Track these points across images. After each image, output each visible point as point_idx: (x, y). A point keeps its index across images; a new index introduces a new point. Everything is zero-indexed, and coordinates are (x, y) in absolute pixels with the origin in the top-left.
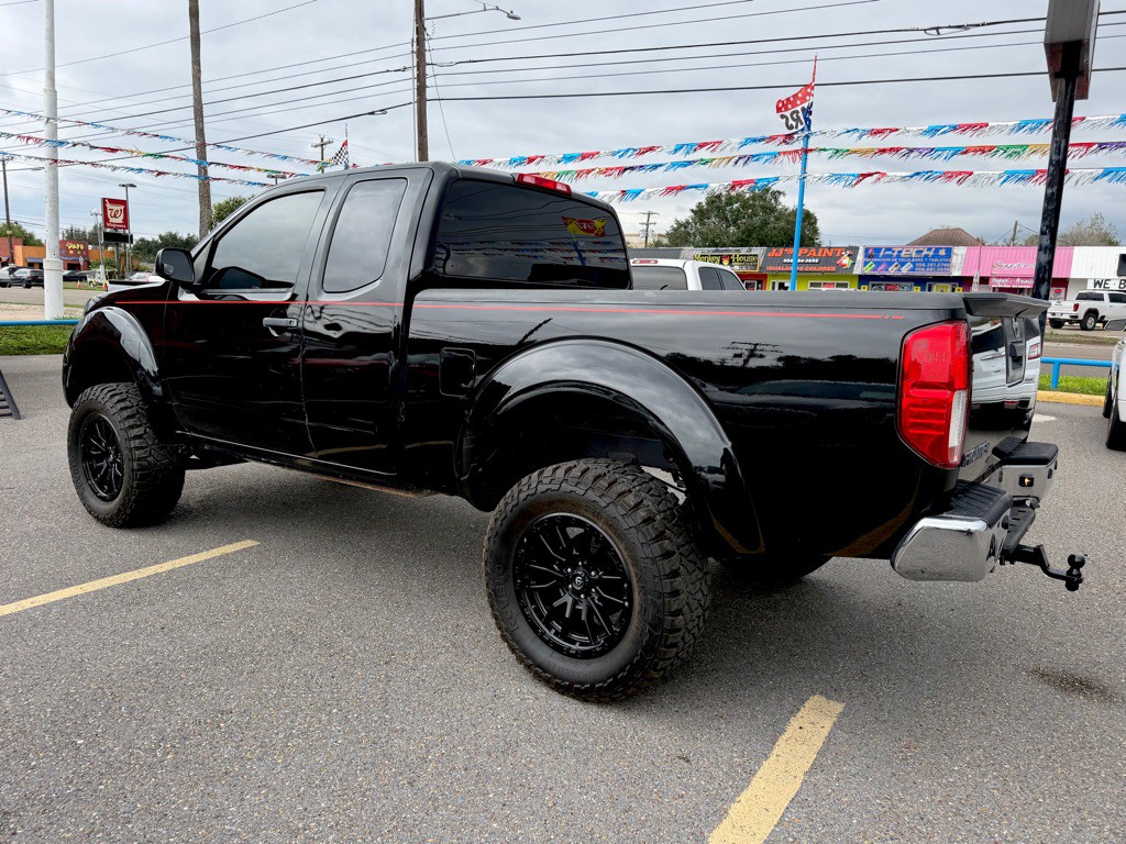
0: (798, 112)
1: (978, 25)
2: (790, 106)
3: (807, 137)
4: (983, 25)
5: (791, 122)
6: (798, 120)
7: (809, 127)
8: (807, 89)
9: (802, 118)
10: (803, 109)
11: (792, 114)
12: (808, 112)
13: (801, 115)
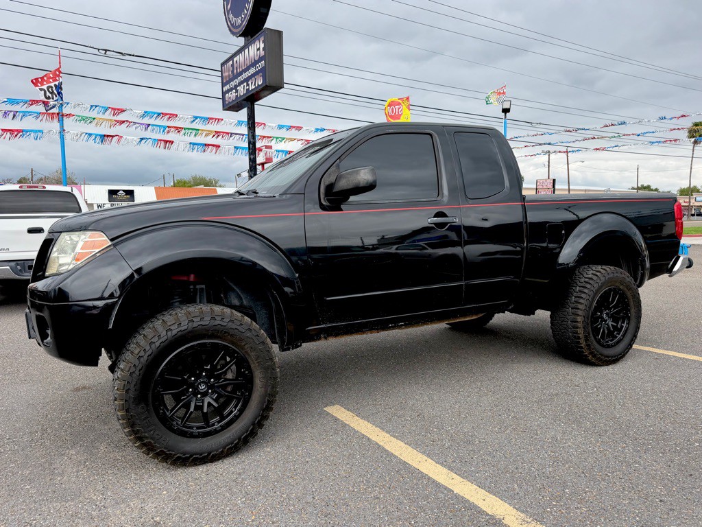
0: (52, 87)
1: (130, 55)
2: (45, 83)
3: (62, 105)
4: (133, 56)
5: (48, 94)
6: (52, 93)
7: (62, 98)
8: (57, 73)
9: (56, 92)
10: (55, 85)
11: (48, 88)
12: (59, 87)
13: (54, 89)
